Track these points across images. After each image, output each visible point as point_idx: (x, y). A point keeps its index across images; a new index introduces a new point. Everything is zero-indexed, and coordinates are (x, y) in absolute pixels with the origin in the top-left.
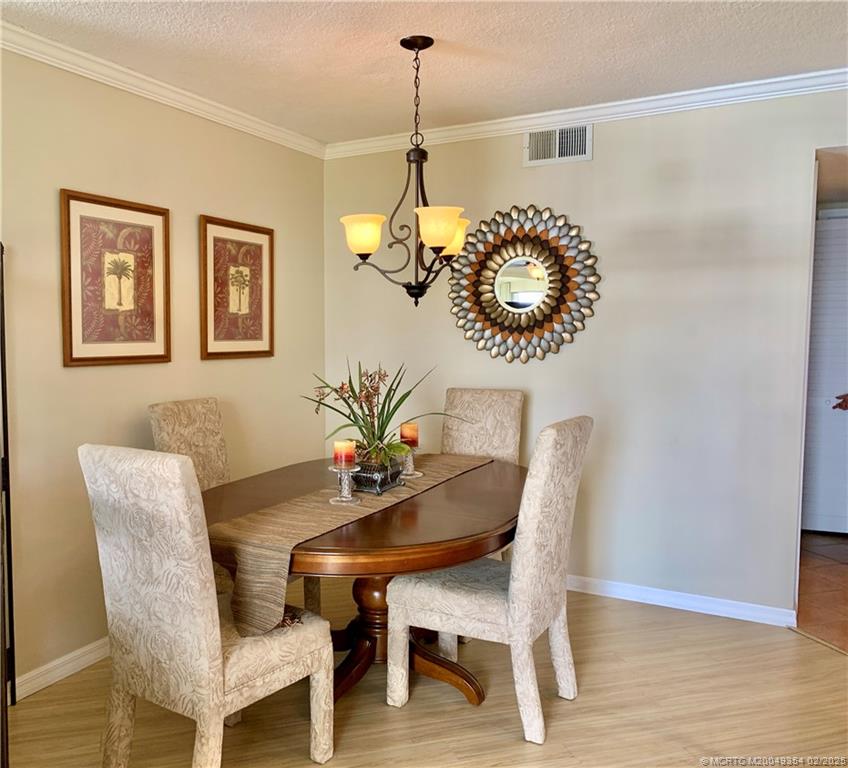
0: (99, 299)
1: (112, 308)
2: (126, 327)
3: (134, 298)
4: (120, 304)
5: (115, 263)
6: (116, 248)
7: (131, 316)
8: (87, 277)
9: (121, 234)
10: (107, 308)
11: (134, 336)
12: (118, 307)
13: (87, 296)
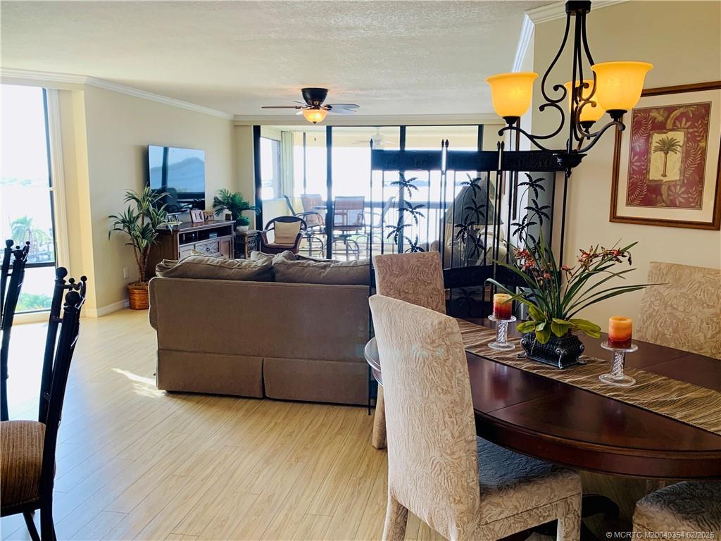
0: (645, 172)
1: (655, 179)
2: (669, 195)
3: (680, 170)
4: (664, 175)
5: (663, 142)
6: (665, 128)
7: (675, 186)
8: (634, 156)
9: (672, 115)
10: (651, 179)
11: (677, 203)
12: (662, 178)
13: (633, 170)
